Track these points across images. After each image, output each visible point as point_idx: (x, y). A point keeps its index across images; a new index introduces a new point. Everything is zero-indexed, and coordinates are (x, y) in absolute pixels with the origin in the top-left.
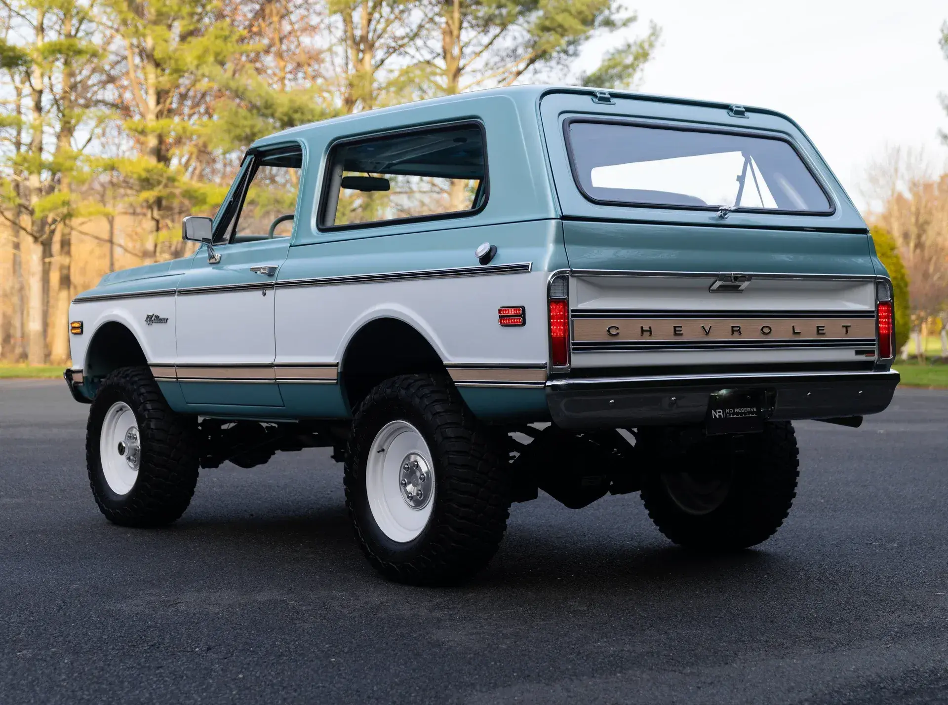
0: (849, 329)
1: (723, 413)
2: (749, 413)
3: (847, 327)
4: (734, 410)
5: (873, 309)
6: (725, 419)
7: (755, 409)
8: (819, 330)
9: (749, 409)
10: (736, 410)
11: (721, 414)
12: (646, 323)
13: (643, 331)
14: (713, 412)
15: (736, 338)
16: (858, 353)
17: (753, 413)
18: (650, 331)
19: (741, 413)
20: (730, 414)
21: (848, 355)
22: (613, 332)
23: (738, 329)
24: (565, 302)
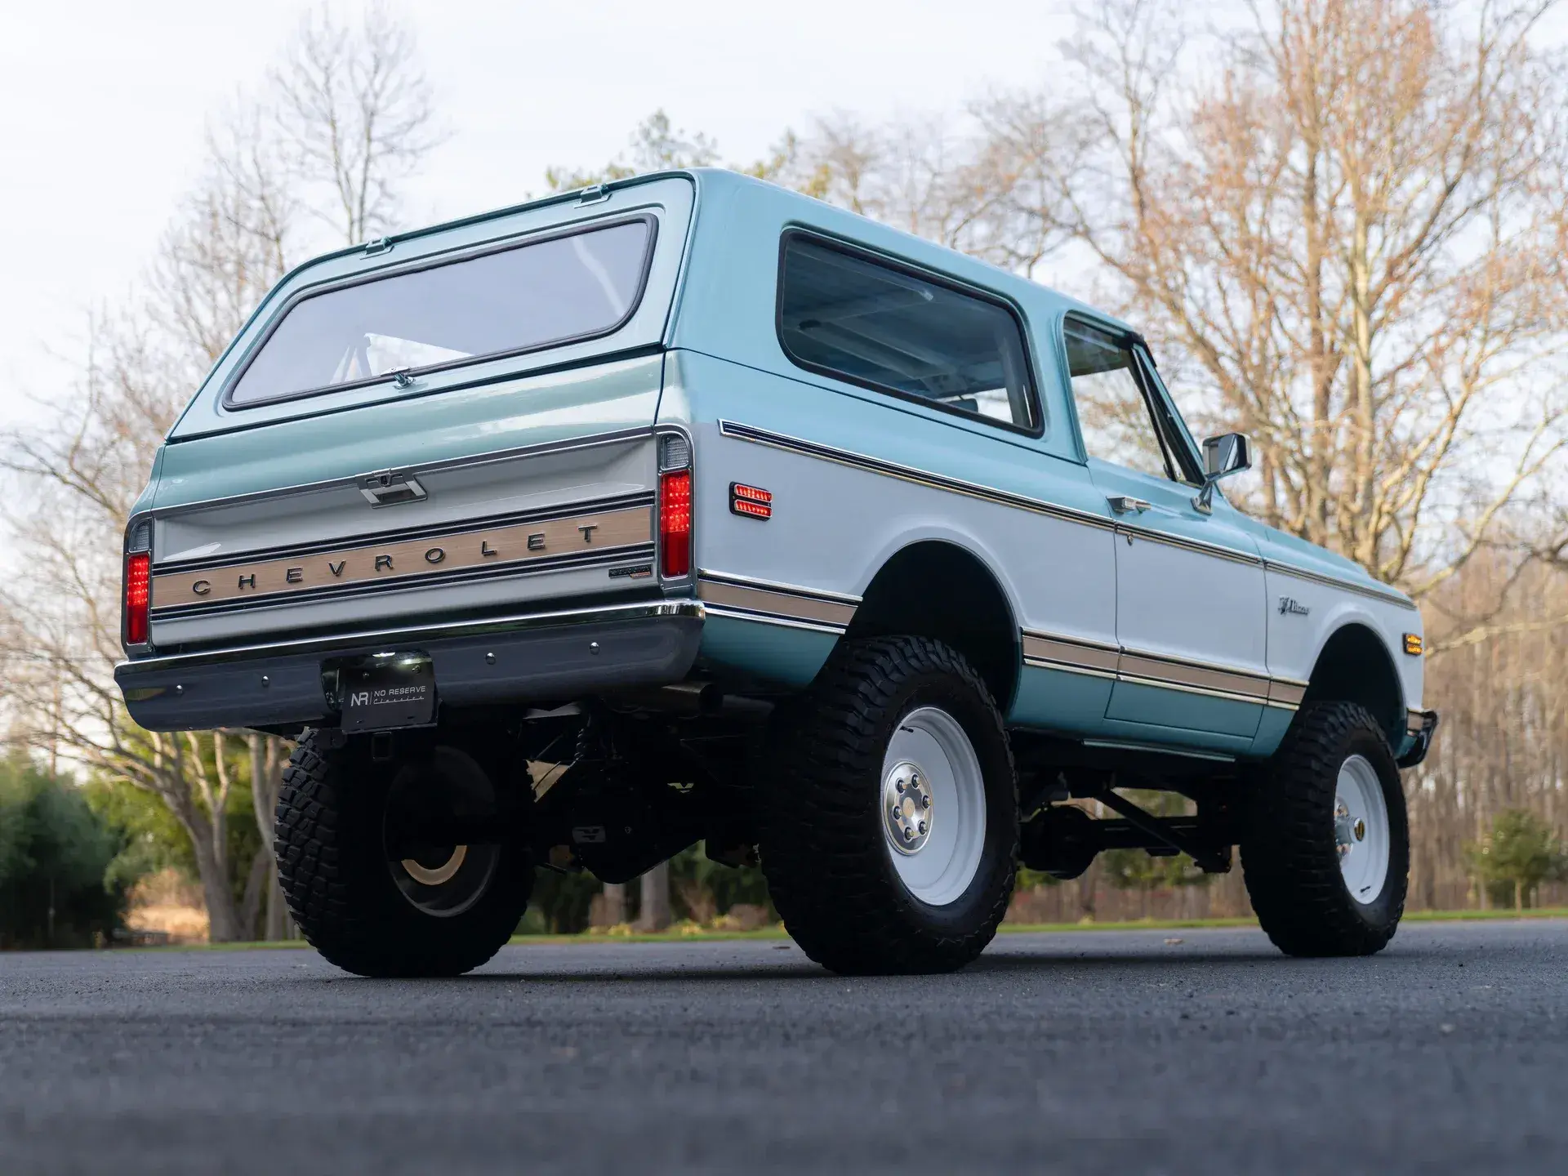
0: (592, 533)
1: (369, 699)
2: (411, 695)
3: (587, 530)
4: (387, 692)
5: (653, 487)
6: (371, 706)
7: (423, 689)
8: (533, 544)
9: (413, 689)
10: (391, 692)
11: (366, 699)
12: (246, 571)
13: (241, 582)
14: (354, 696)
15: (386, 574)
16: (614, 574)
17: (416, 694)
18: (252, 581)
19: (398, 697)
20: (379, 698)
21: (597, 580)
22: (200, 589)
23: (385, 560)
24: (146, 557)
